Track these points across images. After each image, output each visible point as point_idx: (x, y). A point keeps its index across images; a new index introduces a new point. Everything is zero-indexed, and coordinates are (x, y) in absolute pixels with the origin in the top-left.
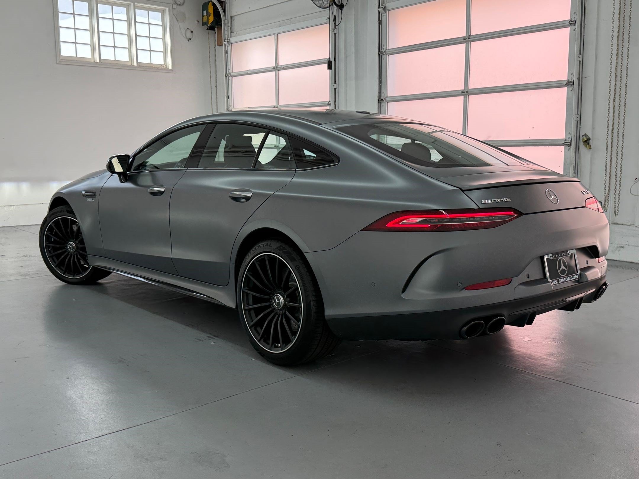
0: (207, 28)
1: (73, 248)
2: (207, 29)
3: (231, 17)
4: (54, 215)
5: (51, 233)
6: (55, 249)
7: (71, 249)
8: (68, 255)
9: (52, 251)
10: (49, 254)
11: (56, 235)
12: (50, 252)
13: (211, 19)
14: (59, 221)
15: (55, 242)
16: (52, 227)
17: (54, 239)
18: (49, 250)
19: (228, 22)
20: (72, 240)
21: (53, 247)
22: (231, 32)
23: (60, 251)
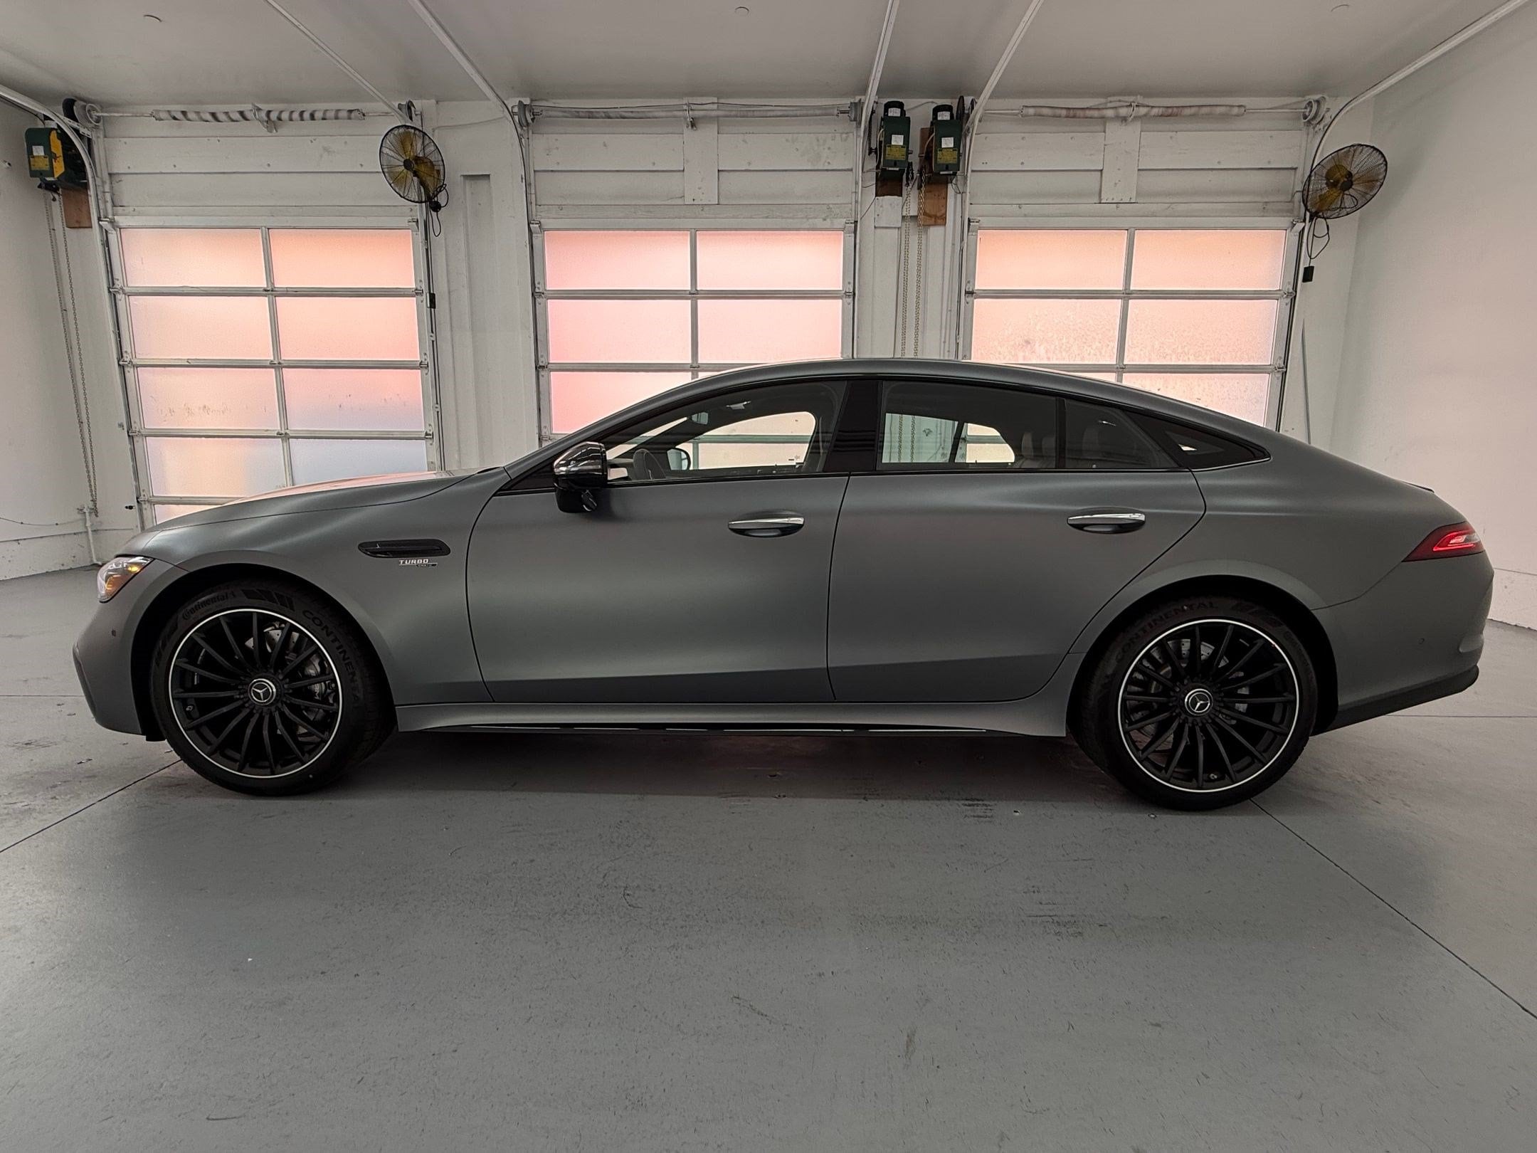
0: (38, 185)
1: (267, 694)
2: (40, 186)
3: (110, 175)
4: (205, 608)
5: (192, 661)
6: (204, 706)
7: (262, 697)
8: (251, 715)
9: (196, 714)
10: (188, 721)
11: (209, 663)
12: (188, 715)
13: (59, 168)
14: (220, 624)
15: (205, 684)
16: (196, 643)
17: (201, 678)
18: (187, 709)
19: (104, 183)
20: (264, 674)
21: (196, 700)
22: (114, 205)
23: (225, 710)
